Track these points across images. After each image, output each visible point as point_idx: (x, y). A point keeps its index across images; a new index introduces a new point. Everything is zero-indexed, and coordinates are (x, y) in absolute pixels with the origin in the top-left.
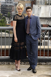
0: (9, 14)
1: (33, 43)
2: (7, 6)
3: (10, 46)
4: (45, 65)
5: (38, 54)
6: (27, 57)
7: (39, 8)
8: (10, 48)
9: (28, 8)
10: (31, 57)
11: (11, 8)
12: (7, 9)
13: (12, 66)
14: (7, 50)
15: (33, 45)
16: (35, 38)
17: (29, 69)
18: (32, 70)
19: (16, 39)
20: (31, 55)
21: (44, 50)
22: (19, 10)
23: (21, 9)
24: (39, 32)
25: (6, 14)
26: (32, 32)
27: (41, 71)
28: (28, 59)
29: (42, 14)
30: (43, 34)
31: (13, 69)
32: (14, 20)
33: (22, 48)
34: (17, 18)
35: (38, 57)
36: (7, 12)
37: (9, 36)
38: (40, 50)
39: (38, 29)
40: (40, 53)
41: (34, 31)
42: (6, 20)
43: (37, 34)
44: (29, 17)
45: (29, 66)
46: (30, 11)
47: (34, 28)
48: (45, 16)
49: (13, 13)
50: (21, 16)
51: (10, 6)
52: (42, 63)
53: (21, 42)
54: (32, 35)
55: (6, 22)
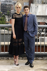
0: (8, 12)
1: (30, 40)
2: (6, 5)
3: (9, 43)
4: (41, 59)
5: (35, 50)
6: (25, 52)
7: (36, 7)
8: (9, 44)
9: (26, 7)
10: (29, 53)
11: (11, 7)
12: (7, 8)
13: (11, 60)
14: (6, 46)
15: (30, 42)
16: (32, 35)
17: (26, 64)
18: (29, 64)
19: (14, 36)
20: (28, 51)
21: (41, 46)
22: (17, 9)
23: (19, 8)
24: (36, 29)
25: (6, 12)
26: (30, 29)
27: (38, 66)
28: (26, 54)
29: (39, 12)
30: (40, 31)
31: (11, 64)
32: (12, 18)
33: (20, 44)
34: (15, 16)
35: (35, 52)
36: (7, 10)
37: (8, 33)
38: (36, 46)
39: (35, 27)
40: (36, 48)
41: (31, 28)
42: (5, 18)
43: (34, 31)
44: (26, 16)
45: (26, 61)
46: (27, 10)
47: (31, 25)
48: (41, 15)
49: (12, 11)
50: (19, 14)
51: (9, 5)
52: (39, 58)
53: (19, 39)
54: (30, 32)
55: (6, 20)
